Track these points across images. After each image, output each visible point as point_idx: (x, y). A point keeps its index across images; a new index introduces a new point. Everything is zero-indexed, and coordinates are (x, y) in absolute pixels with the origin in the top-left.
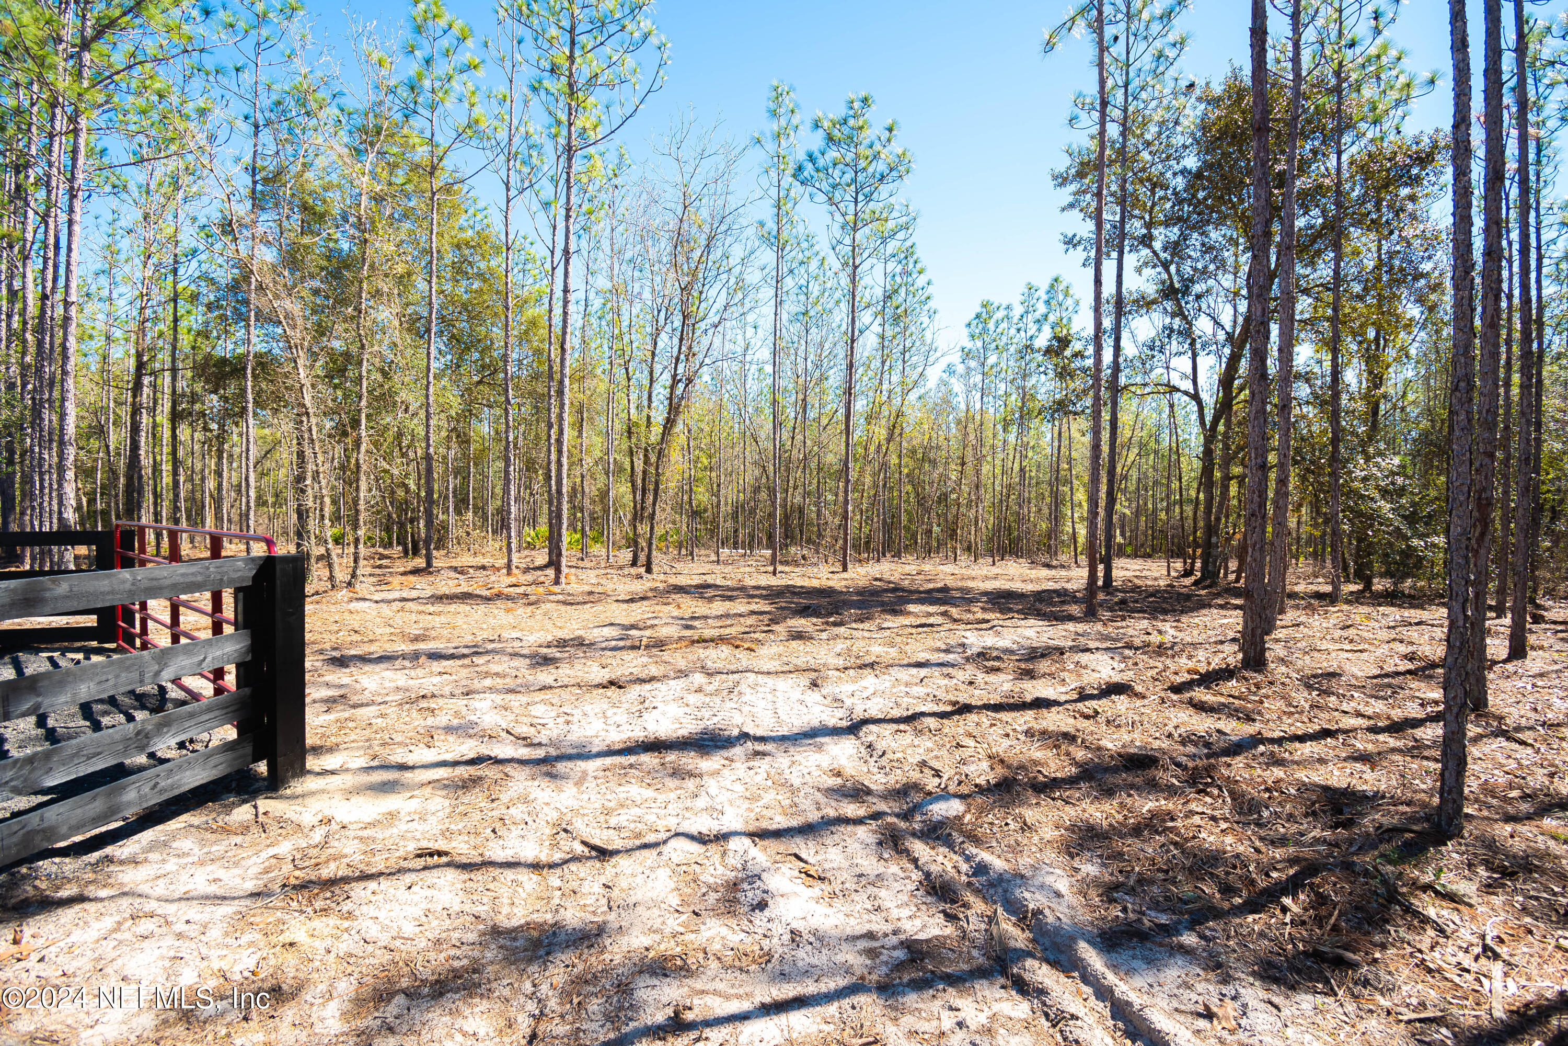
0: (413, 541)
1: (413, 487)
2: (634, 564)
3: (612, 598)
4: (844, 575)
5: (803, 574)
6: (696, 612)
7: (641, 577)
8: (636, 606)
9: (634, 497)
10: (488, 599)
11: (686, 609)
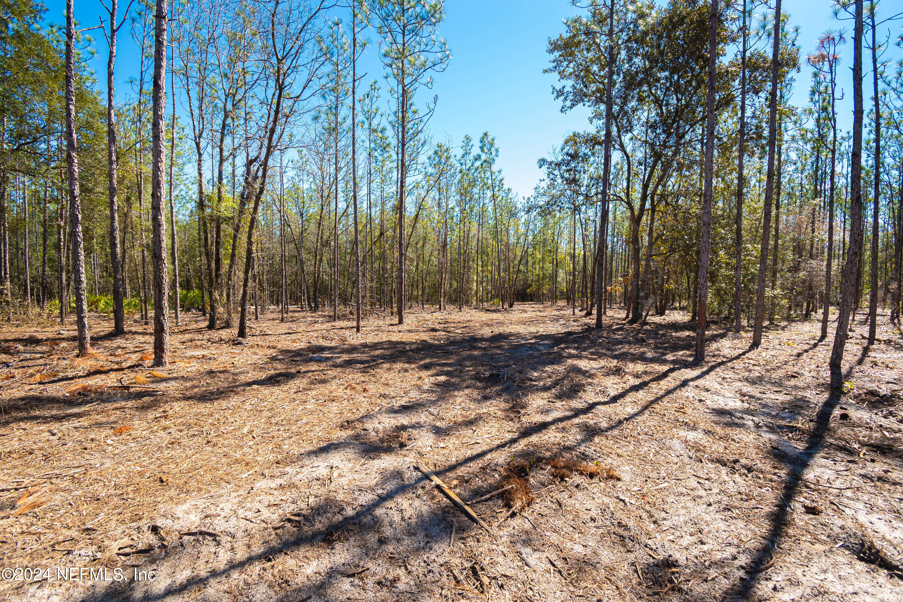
2: (211, 327)
3: (243, 378)
4: (404, 327)
5: (379, 329)
6: (388, 396)
7: (240, 343)
8: (295, 390)
9: (209, 266)
10: (69, 402)
11: (365, 390)
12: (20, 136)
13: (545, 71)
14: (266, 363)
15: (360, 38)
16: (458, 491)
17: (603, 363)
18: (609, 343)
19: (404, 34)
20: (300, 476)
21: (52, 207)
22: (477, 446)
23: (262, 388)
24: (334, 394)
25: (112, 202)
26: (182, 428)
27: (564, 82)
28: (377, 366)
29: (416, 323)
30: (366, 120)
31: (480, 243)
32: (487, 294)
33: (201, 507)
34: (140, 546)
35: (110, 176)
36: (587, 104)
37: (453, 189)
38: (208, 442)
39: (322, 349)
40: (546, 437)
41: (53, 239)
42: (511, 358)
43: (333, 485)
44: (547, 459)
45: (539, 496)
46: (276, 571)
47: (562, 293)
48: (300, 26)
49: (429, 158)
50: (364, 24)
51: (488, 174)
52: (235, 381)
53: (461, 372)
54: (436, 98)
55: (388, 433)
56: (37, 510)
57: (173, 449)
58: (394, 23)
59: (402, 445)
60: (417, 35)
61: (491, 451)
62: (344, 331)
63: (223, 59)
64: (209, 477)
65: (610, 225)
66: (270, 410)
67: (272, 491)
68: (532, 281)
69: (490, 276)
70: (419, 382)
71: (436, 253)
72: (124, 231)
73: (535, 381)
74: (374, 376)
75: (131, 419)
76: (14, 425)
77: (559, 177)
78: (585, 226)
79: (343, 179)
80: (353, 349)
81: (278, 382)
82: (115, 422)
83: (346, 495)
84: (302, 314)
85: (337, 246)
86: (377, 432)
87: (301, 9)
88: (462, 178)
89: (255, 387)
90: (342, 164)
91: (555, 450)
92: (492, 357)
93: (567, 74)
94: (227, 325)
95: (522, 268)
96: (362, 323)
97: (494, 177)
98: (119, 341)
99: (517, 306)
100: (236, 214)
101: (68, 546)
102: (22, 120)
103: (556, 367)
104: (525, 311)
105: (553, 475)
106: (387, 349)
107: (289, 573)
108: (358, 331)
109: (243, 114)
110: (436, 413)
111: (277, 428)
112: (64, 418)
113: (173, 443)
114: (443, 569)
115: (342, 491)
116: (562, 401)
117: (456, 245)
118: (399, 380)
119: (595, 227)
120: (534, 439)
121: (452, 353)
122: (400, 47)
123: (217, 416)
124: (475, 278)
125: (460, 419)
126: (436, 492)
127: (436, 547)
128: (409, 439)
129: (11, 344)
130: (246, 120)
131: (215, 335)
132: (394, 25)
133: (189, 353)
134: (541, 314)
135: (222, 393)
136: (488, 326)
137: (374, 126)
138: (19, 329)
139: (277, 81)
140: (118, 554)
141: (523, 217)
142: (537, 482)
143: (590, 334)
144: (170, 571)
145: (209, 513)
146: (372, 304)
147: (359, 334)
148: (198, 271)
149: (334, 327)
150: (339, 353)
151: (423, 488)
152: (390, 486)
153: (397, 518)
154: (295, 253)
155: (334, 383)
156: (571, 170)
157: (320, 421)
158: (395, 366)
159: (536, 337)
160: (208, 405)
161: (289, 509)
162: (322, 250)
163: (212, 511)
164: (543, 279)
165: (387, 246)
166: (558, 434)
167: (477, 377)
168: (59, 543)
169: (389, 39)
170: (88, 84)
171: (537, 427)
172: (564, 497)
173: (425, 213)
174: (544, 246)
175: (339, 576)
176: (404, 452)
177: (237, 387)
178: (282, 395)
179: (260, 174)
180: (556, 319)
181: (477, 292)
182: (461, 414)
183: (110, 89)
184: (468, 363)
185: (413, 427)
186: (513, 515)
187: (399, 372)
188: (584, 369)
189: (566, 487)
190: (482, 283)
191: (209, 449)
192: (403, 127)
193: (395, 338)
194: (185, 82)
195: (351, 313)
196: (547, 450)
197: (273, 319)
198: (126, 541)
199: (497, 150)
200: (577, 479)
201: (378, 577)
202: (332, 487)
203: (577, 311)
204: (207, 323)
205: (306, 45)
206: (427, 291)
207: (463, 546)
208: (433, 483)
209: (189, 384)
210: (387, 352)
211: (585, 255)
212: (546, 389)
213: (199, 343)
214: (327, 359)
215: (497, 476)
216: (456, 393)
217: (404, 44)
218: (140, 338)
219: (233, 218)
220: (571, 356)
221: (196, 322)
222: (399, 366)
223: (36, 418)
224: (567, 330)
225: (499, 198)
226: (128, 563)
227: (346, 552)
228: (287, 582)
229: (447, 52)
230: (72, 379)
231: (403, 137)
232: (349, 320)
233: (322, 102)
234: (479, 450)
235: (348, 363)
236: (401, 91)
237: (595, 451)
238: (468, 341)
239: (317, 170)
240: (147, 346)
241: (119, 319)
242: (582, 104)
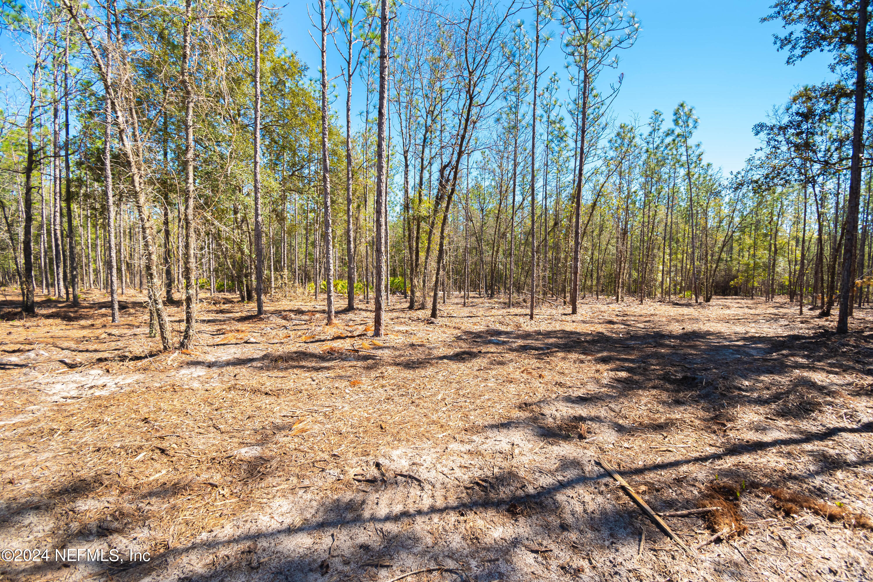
0: (247, 290)
1: (247, 251)
2: (411, 308)
3: (436, 353)
4: (578, 317)
5: (551, 318)
6: (564, 385)
7: (432, 323)
8: (477, 368)
9: (411, 257)
10: (322, 358)
11: (540, 376)
12: (294, 165)
13: (764, 20)
14: (453, 341)
15: (543, 34)
16: (647, 498)
17: (849, 378)
18: (858, 353)
19: (587, 19)
20: (485, 446)
21: (311, 215)
22: (668, 454)
23: (451, 363)
24: (512, 376)
25: (349, 209)
26: (394, 388)
27: (790, 28)
28: (551, 354)
29: (590, 313)
30: (544, 114)
31: (668, 229)
32: (675, 286)
33: (410, 455)
34: (368, 477)
35: (348, 189)
36: (827, 48)
37: (637, 171)
38: (413, 402)
39: (499, 333)
40: (764, 460)
41: (311, 239)
42: (709, 361)
43: (514, 460)
44: (765, 486)
45: (755, 527)
46: (468, 527)
47: (782, 286)
48: (489, 37)
49: (610, 141)
50: (547, 20)
51: (683, 150)
52: (430, 354)
53: (645, 369)
54: (621, 77)
55: (566, 422)
56: (304, 434)
57: (389, 404)
58: (578, 10)
59: (581, 437)
60: (602, 16)
61: (687, 462)
62: (518, 317)
63: (425, 82)
64: (413, 431)
65: (861, 198)
66: (458, 382)
67: (462, 454)
68: (738, 271)
69: (679, 265)
70: (597, 375)
71: (613, 241)
72: (356, 232)
73: (746, 391)
74: (548, 363)
75: (360, 376)
76: (290, 370)
77: (784, 143)
78: (821, 201)
79: (521, 173)
80: (527, 336)
81: (463, 359)
82: (350, 377)
83: (527, 473)
84: (481, 300)
85: (513, 237)
86: (554, 419)
87: (490, 21)
88: (648, 158)
89: (445, 361)
90: (520, 159)
91: (776, 478)
92: (685, 357)
93: (795, 17)
94: (423, 307)
95: (724, 255)
96: (535, 311)
97: (690, 152)
98: (350, 315)
99: (715, 301)
100: (432, 213)
101: (322, 465)
102: (294, 154)
103: (777, 377)
104: (728, 307)
105: (773, 506)
106: (561, 338)
107: (479, 531)
108: (532, 318)
109: (439, 127)
110: (617, 410)
111: (464, 399)
112: (319, 369)
113: (388, 399)
114: (631, 575)
115: (523, 469)
116: (786, 420)
117: (638, 232)
118: (574, 370)
119: (837, 203)
120: (747, 459)
121: (633, 349)
122: (583, 33)
123: (418, 382)
124: (661, 267)
125: (646, 421)
126: (621, 494)
127: (623, 550)
128: (588, 432)
129: (287, 313)
130: (441, 131)
131: (415, 314)
132: (578, 13)
133: (397, 328)
134: (752, 311)
135: (421, 363)
136: (678, 321)
137: (552, 118)
138: (292, 303)
139: (468, 92)
140: (354, 479)
141: (728, 196)
142: (752, 510)
143: (829, 339)
144: (389, 502)
145: (415, 461)
146: (545, 294)
147: (533, 322)
148: (402, 261)
149: (509, 314)
150: (514, 338)
151: (606, 485)
152: (571, 474)
153: (579, 509)
154: (475, 244)
155: (511, 365)
156: (802, 133)
157: (500, 400)
158: (570, 356)
159: (744, 339)
160: (412, 372)
161: (478, 473)
162: (498, 241)
163: (417, 460)
164: (754, 269)
165: (562, 235)
166: (781, 459)
167: (666, 378)
168: (317, 461)
169: (573, 27)
170: (333, 121)
171: (751, 446)
172: (790, 536)
173: (603, 200)
174: (756, 229)
175: (523, 548)
176: (584, 444)
177: (432, 359)
178: (467, 371)
179: (451, 177)
180: (775, 318)
181: (662, 282)
182: (647, 416)
183: (348, 122)
184: (654, 361)
185: (592, 419)
186: (718, 541)
187: (575, 362)
188: (820, 383)
189: (794, 525)
190: (669, 272)
191: (414, 408)
192: (584, 113)
193: (569, 327)
194: (398, 107)
195: (525, 301)
196: (766, 475)
197: (457, 304)
198: (358, 470)
199: (696, 122)
200: (810, 518)
201: (561, 562)
202: (514, 462)
203: (805, 310)
204: (408, 305)
205: (493, 54)
206: (602, 281)
207: (654, 558)
208: (618, 483)
209: (397, 353)
210: (561, 341)
211: (820, 240)
212: (761, 402)
213: (403, 320)
214: (504, 343)
215: (696, 492)
216: (640, 392)
217: (587, 29)
218: (364, 314)
219: (429, 217)
220: (798, 366)
221: (401, 303)
222: (574, 356)
223: (303, 367)
224: (791, 333)
225: (696, 176)
226: (360, 487)
227: (529, 528)
228: (477, 538)
229: (636, 26)
230: (323, 341)
231: (584, 124)
232: (522, 307)
233: (504, 104)
234: (672, 459)
235: (524, 349)
236: (582, 77)
237: (837, 488)
238: (653, 337)
239: (497, 169)
240: (369, 321)
241: (351, 298)
242: (818, 49)
